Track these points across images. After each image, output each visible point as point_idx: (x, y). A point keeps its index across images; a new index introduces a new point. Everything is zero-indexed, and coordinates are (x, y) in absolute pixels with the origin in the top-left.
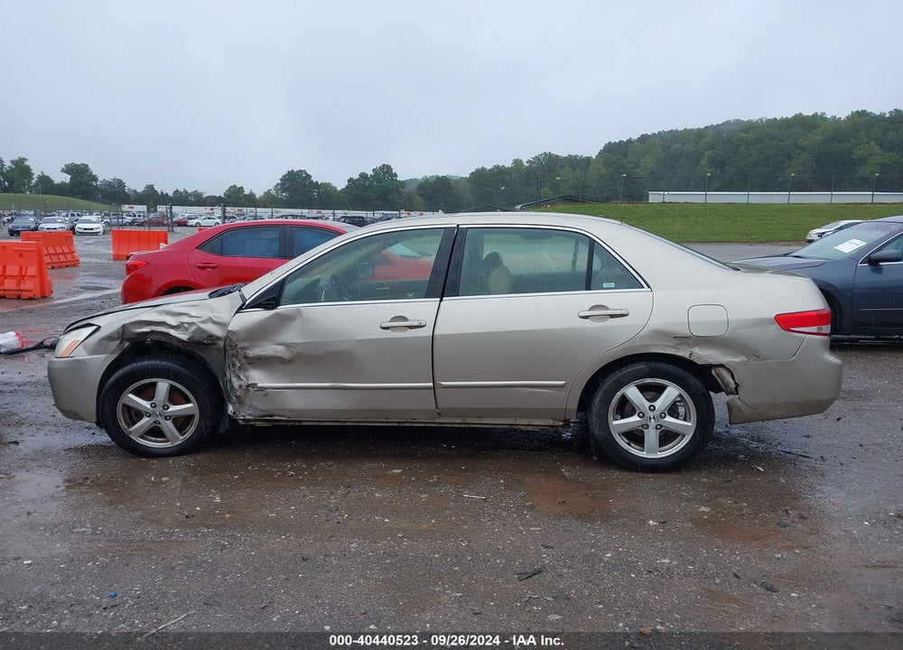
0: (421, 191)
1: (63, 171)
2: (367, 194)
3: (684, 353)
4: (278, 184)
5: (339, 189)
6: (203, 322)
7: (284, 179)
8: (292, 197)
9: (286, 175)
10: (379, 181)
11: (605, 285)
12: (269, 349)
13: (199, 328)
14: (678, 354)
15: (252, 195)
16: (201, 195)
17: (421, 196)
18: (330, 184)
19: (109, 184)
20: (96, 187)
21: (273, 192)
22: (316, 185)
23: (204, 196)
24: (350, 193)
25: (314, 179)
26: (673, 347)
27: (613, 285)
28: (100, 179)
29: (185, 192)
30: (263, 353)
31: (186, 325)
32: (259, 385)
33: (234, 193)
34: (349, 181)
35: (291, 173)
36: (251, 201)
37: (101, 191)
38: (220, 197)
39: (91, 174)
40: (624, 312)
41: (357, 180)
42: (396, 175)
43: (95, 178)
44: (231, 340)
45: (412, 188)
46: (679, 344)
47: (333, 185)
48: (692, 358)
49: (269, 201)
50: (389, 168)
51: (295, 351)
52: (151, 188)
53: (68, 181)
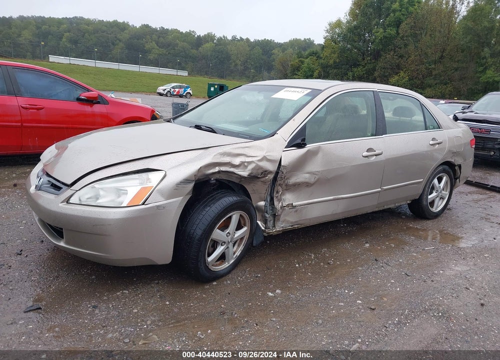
3: (453, 160)
6: (259, 161)
11: (431, 127)
12: (301, 177)
13: (257, 165)
26: (451, 158)
30: (298, 181)
31: (246, 164)
32: (294, 204)
44: (283, 173)
46: (453, 156)
51: (317, 177)
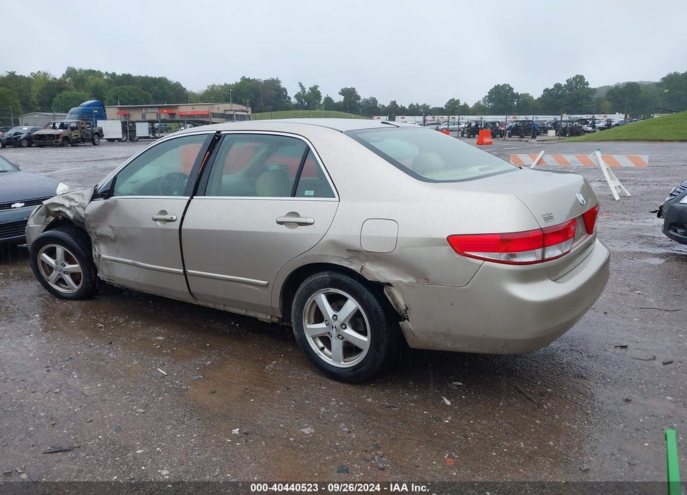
0: (610, 97)
1: (340, 93)
2: (559, 101)
3: (355, 267)
4: (486, 96)
5: (535, 98)
6: (79, 206)
7: (491, 92)
8: (496, 106)
9: (493, 89)
10: (571, 90)
11: (307, 193)
12: (105, 229)
13: (76, 210)
14: (350, 267)
15: (466, 106)
16: (428, 107)
17: (609, 100)
18: (529, 94)
19: (367, 102)
20: (359, 103)
21: (482, 103)
22: (517, 96)
23: (430, 108)
24: (544, 101)
25: (515, 91)
26: (347, 260)
27: (312, 193)
28: (362, 98)
29: (417, 105)
30: (102, 232)
31: (72, 208)
33: (453, 104)
34: (544, 91)
35: (497, 87)
36: (465, 110)
37: (361, 107)
38: (442, 108)
39: (357, 95)
40: (310, 221)
41: (552, 90)
42: (587, 84)
43: (359, 98)
44: (86, 221)
45: (602, 95)
46: (352, 258)
47: (531, 95)
48: (363, 274)
49: (479, 109)
50: (581, 78)
51: (115, 233)
52: (394, 103)
53: (342, 100)
